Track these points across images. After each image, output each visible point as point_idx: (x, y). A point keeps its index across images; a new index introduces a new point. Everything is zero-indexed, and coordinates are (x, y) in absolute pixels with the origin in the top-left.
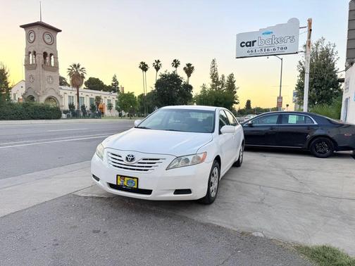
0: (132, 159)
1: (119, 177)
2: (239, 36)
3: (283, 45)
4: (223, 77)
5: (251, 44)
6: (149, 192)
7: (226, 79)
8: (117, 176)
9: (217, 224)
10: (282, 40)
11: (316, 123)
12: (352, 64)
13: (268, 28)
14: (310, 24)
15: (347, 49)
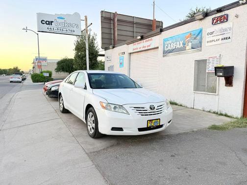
0: (154, 108)
2: (39, 14)
3: (72, 29)
5: (50, 23)
8: (148, 121)
12: (114, 47)
13: (61, 14)
14: (86, 19)
15: (102, 38)
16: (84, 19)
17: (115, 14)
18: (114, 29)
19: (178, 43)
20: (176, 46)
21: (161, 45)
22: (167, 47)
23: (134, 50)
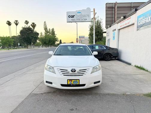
0: (75, 71)
1: (69, 80)
2: (67, 12)
3: (85, 18)
4: (50, 29)
5: (73, 16)
6: (84, 85)
7: (51, 30)
8: (68, 80)
9: (111, 93)
10: (85, 16)
11: (105, 49)
12: (110, 26)
13: (79, 10)
14: (94, 10)
15: (106, 21)
16: (93, 10)
17: (115, 4)
18: (115, 14)
19: (147, 18)
20: (145, 21)
21: (136, 21)
22: (140, 23)
23: (120, 27)
